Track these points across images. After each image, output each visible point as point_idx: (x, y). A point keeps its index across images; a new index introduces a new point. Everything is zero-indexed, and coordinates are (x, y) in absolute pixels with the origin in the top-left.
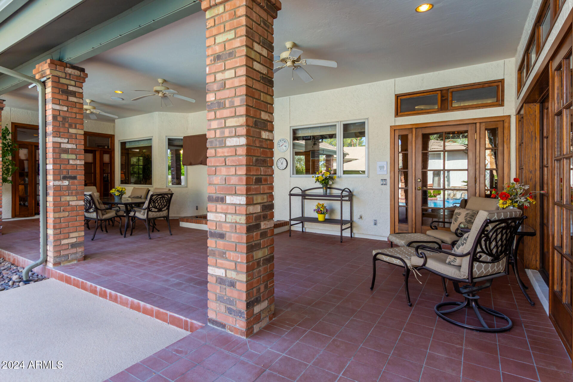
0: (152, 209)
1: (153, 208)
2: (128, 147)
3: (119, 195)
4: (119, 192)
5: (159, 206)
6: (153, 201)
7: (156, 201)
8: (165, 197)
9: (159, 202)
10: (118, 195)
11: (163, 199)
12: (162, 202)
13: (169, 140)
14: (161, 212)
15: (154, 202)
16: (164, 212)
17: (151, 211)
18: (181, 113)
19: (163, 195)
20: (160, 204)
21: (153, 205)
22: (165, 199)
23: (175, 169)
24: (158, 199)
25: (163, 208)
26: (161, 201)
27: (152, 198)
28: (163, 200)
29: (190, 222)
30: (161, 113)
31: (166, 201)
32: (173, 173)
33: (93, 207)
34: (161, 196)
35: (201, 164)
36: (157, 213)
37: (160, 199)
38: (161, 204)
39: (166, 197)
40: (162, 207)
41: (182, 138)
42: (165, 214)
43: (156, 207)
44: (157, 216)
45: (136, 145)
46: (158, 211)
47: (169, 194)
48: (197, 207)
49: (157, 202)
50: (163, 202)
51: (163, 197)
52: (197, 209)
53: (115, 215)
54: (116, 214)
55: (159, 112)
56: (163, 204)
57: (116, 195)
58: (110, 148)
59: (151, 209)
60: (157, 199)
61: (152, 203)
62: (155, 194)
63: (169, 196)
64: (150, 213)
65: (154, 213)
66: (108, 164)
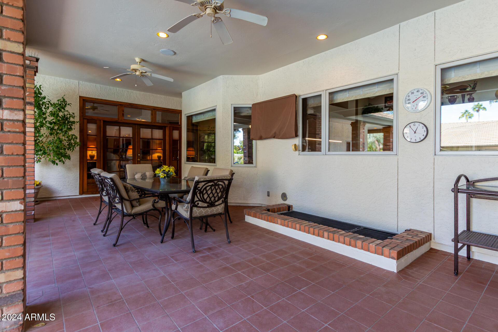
0: (198, 204)
1: (200, 203)
2: (194, 122)
3: (165, 177)
4: (165, 173)
5: (210, 198)
6: (200, 190)
7: (205, 192)
8: (219, 185)
9: (209, 192)
10: (163, 177)
11: (215, 187)
12: (214, 191)
13: (235, 109)
14: (213, 208)
15: (201, 192)
16: (218, 207)
17: (196, 206)
18: (249, 76)
19: (216, 182)
20: (211, 195)
21: (199, 197)
22: (219, 187)
23: (247, 147)
24: (208, 188)
25: (216, 202)
26: (212, 191)
27: (198, 186)
28: (216, 190)
29: (259, 218)
30: (226, 76)
31: (220, 191)
32: (245, 151)
33: (118, 196)
34: (212, 183)
35: (274, 137)
36: (208, 209)
37: (211, 188)
38: (213, 195)
39: (221, 185)
40: (215, 199)
41: (251, 106)
42: (220, 210)
43: (206, 200)
44: (207, 214)
45: (201, 119)
46: (208, 207)
47: (226, 180)
48: (268, 192)
49: (207, 192)
50: (216, 192)
51: (216, 185)
52: (268, 195)
53: (152, 207)
54: (153, 205)
55: (224, 76)
56: (215, 195)
57: (161, 177)
58: (179, 124)
59: (196, 203)
60: (206, 188)
61: (198, 195)
62: (202, 180)
63: (226, 182)
64: (195, 209)
65: (202, 209)
66: (178, 140)
